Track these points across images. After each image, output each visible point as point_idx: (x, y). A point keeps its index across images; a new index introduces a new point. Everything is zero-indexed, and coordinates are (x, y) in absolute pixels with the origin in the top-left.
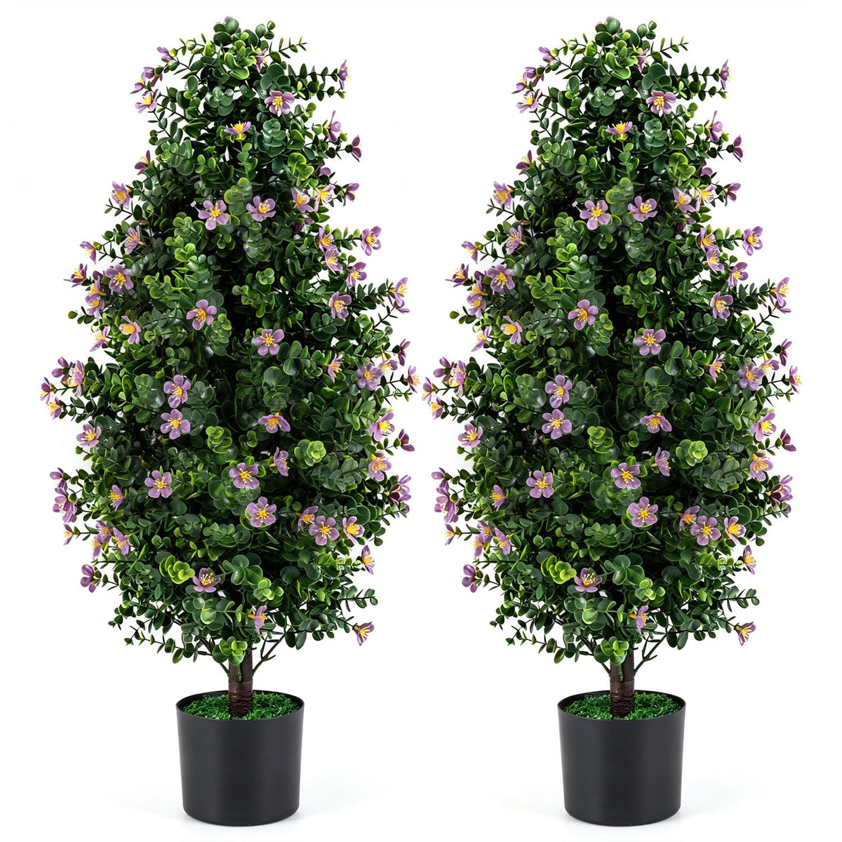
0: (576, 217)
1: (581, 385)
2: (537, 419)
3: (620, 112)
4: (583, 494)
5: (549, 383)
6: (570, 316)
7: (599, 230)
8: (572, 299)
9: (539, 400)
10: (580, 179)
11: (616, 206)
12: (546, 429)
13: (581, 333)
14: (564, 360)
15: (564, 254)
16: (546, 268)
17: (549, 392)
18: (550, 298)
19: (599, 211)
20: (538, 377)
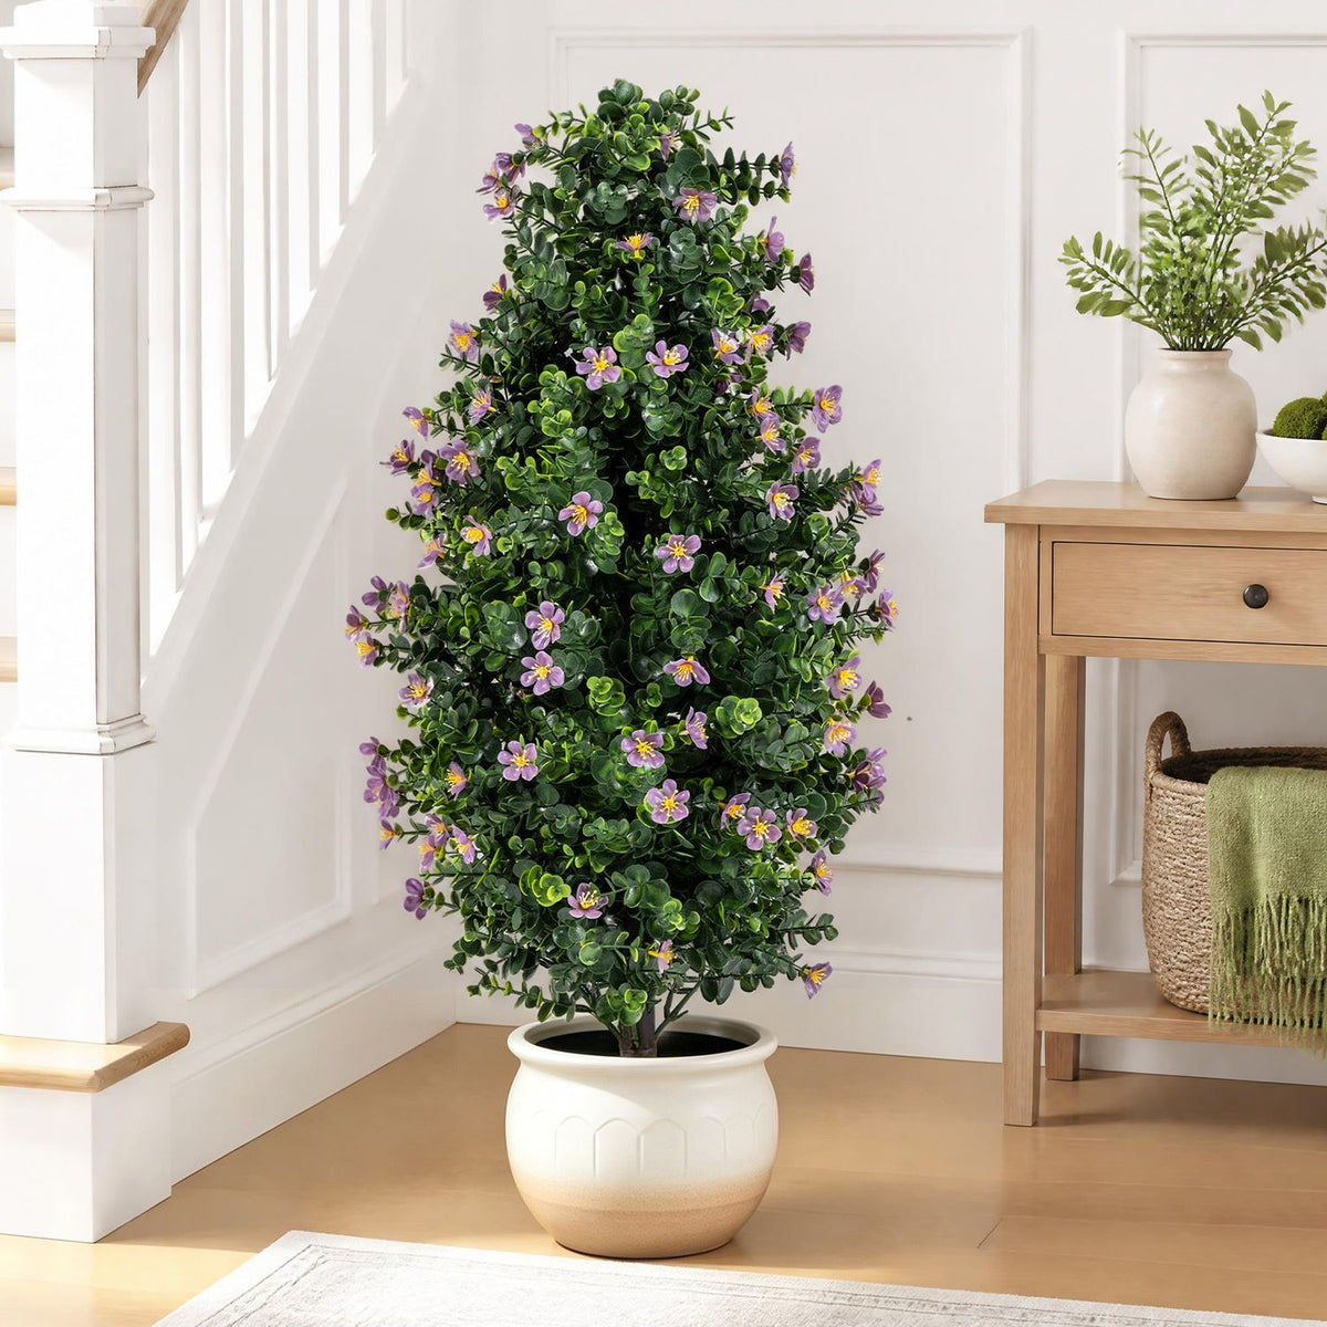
0: (571, 371)
1: (577, 616)
2: (513, 666)
3: (634, 219)
4: (581, 775)
5: (531, 613)
6: (562, 515)
7: (603, 391)
8: (563, 493)
9: (516, 638)
10: (576, 316)
11: (629, 355)
12: (526, 680)
13: (577, 541)
14: (553, 580)
15: (552, 425)
16: (527, 445)
17: (531, 626)
18: (534, 490)
19: (604, 363)
20: (515, 604)
